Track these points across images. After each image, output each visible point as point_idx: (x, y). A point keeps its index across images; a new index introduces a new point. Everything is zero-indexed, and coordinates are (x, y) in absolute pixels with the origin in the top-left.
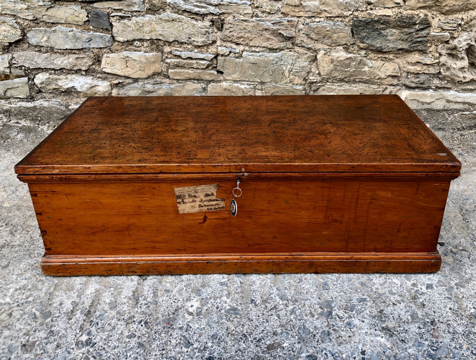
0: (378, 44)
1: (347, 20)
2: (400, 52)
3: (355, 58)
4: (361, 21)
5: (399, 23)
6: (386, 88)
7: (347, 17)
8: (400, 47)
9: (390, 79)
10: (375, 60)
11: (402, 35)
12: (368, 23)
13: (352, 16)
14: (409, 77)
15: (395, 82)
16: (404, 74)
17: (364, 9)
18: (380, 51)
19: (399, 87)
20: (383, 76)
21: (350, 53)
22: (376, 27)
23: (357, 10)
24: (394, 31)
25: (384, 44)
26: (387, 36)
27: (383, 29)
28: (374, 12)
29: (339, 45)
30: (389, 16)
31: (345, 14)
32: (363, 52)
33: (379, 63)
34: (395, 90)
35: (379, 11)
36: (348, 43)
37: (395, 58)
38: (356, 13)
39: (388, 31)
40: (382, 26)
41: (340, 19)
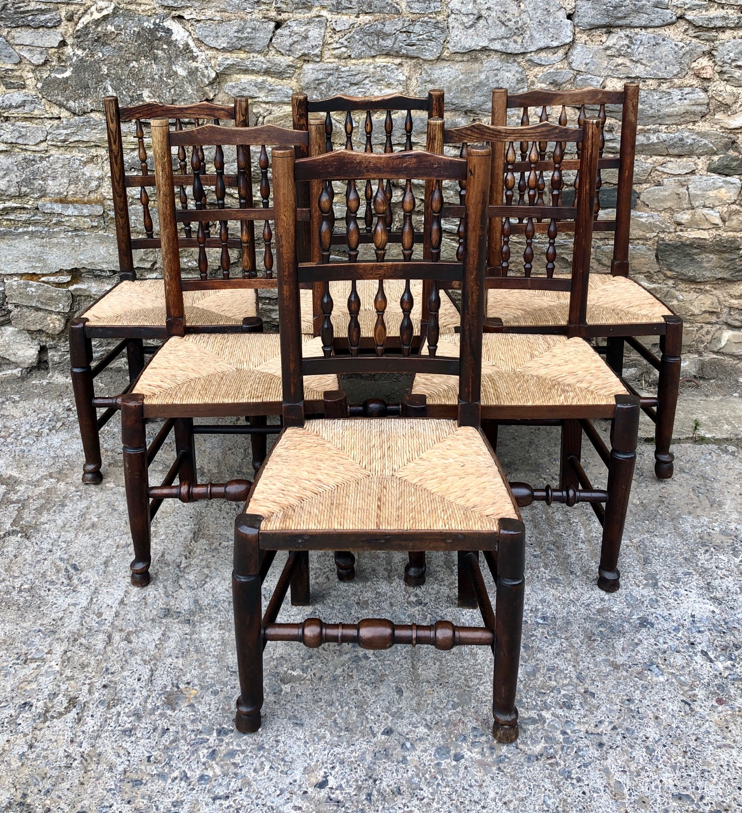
0: (690, 272)
1: (650, 243)
2: (720, 282)
3: (661, 289)
4: (669, 244)
5: (717, 248)
6: (702, 327)
7: (650, 239)
8: (720, 276)
9: (707, 315)
10: (686, 291)
11: (722, 261)
12: (677, 247)
13: (657, 239)
14: (732, 313)
15: (714, 319)
16: (726, 310)
17: (672, 230)
18: (692, 281)
19: (718, 326)
20: (697, 312)
21: (654, 283)
22: (688, 252)
23: (664, 232)
24: (711, 256)
25: (698, 273)
26: (701, 262)
27: (696, 254)
28: (685, 234)
29: (640, 273)
30: (704, 239)
31: (648, 235)
32: (671, 283)
33: (693, 295)
34: (714, 329)
35: (691, 233)
36: (651, 270)
37: (712, 290)
38: (662, 235)
39: (703, 256)
40: (695, 251)
41: (641, 242)
